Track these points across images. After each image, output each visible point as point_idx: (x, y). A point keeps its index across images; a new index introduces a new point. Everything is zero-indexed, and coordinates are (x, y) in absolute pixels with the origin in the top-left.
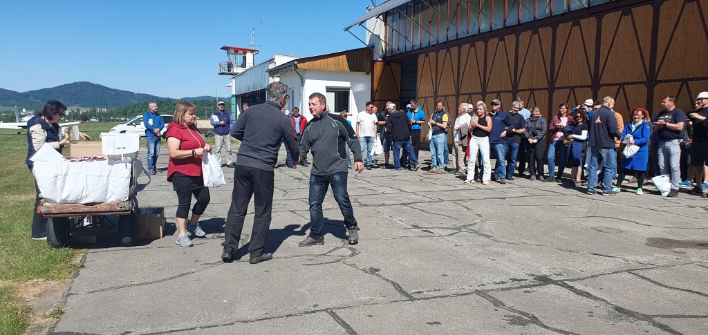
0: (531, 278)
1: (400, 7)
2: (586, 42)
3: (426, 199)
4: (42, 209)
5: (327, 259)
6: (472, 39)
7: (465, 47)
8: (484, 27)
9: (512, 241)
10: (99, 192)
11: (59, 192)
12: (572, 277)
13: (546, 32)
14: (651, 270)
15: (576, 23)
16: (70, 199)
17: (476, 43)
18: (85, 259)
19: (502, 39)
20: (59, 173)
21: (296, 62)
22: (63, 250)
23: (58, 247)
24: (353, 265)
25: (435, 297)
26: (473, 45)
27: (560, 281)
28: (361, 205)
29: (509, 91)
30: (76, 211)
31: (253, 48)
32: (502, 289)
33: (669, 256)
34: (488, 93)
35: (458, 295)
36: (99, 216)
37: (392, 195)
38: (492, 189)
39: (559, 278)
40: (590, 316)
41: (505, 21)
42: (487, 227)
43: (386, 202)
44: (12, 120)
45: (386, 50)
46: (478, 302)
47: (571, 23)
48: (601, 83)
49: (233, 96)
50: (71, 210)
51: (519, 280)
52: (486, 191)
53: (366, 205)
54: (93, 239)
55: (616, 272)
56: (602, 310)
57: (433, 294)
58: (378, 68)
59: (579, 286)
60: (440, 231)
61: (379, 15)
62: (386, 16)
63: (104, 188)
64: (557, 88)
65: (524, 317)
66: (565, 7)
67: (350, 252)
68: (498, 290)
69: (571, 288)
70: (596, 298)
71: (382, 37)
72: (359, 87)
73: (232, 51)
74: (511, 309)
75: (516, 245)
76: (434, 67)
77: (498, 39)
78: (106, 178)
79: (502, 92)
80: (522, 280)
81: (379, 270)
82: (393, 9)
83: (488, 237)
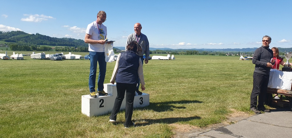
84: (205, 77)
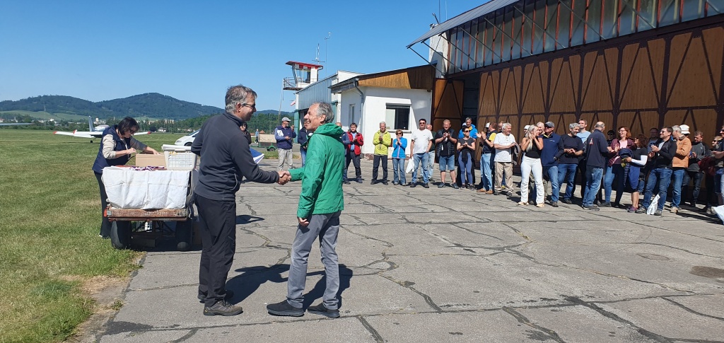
0: (562, 299)
1: (464, 26)
2: (653, 64)
3: (475, 219)
4: (108, 213)
5: (366, 271)
6: (537, 59)
7: (529, 67)
8: (549, 47)
9: (553, 263)
10: (159, 199)
11: (123, 198)
12: (603, 299)
13: (612, 53)
14: (686, 297)
15: (644, 44)
16: (133, 205)
17: (540, 63)
18: (144, 261)
19: (566, 59)
20: (124, 180)
21: (357, 79)
22: (124, 251)
23: (120, 249)
24: (390, 278)
25: (463, 311)
26: (537, 65)
27: (590, 302)
28: (408, 222)
29: (573, 113)
30: (138, 216)
31: (319, 64)
32: (530, 307)
33: (711, 285)
34: (551, 114)
35: (485, 310)
36: (158, 222)
37: (442, 214)
38: (545, 212)
39: (590, 300)
40: (611, 336)
41: (570, 40)
42: (531, 249)
43: (433, 220)
44: (86, 129)
45: (448, 68)
46: (504, 318)
47: (638, 44)
48: (668, 106)
49: (296, 111)
50: (133, 214)
51: (549, 300)
52: (538, 214)
53: (413, 223)
54: (152, 243)
55: (650, 297)
56: (624, 331)
57: (461, 307)
58: (440, 86)
59: (607, 308)
60: (481, 250)
61: (443, 32)
62: (450, 33)
63: (164, 195)
64: (622, 111)
65: (545, 333)
66: (633, 28)
67: (389, 266)
68: (526, 307)
69: (599, 310)
70: (622, 320)
71: (445, 55)
72: (420, 104)
73: (297, 66)
74: (534, 325)
75: (556, 268)
76: (496, 86)
77: (562, 59)
78: (166, 186)
79: (565, 113)
80: (552, 300)
81: (413, 283)
82: (457, 27)
83: (529, 258)
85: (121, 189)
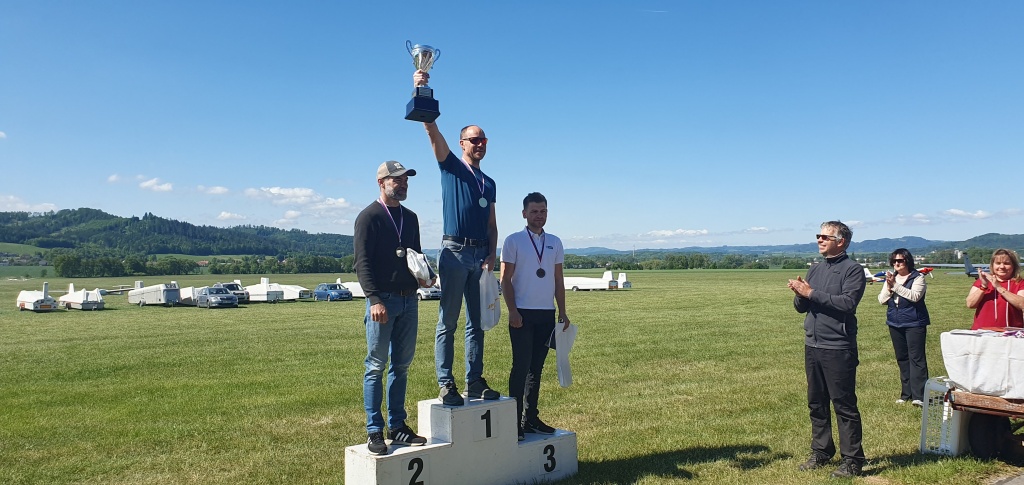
4: (950, 397)
11: (970, 377)
16: (985, 389)
20: (972, 350)
84: (752, 355)
85: (966, 363)
